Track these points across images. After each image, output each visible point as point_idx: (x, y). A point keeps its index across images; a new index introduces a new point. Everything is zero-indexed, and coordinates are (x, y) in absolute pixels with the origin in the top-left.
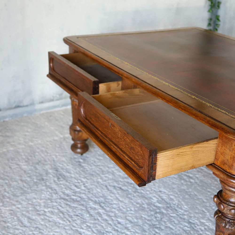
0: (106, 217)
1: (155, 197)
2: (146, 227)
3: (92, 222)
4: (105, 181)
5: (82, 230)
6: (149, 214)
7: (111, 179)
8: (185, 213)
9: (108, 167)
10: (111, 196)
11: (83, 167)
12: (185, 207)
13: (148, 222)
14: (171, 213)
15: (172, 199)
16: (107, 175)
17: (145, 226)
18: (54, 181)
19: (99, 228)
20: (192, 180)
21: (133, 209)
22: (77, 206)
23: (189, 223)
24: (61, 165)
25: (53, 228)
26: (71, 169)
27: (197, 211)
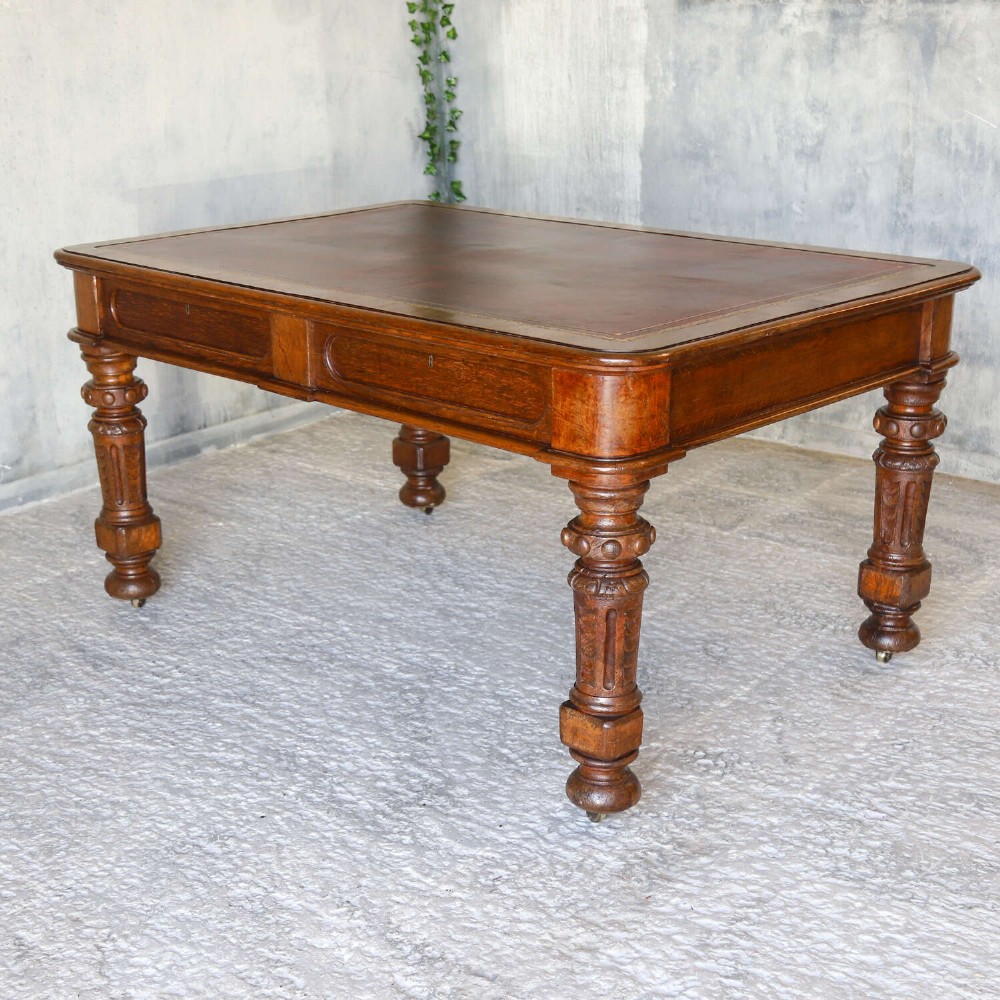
0: (271, 721)
1: (388, 662)
2: (388, 722)
3: (237, 734)
4: (235, 651)
5: (215, 754)
6: (388, 697)
7: (249, 646)
8: (481, 681)
9: (232, 622)
10: (265, 679)
11: (155, 631)
12: (478, 669)
13: (390, 712)
14: (445, 687)
15: (437, 661)
16: (235, 639)
17: (384, 720)
18: (87, 673)
19: (261, 742)
20: (478, 615)
21: (337, 693)
22: (180, 712)
23: (496, 697)
24: (88, 638)
25: (134, 763)
26: (122, 642)
27: (511, 672)
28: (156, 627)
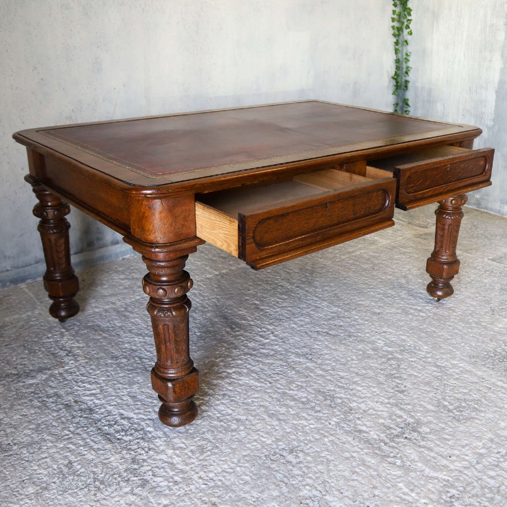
0: (321, 372)
1: (379, 339)
2: (382, 379)
3: (303, 380)
4: (302, 326)
5: (292, 392)
6: (380, 362)
7: (308, 324)
8: (428, 355)
9: (299, 308)
10: (318, 345)
11: (262, 310)
12: (425, 347)
13: (382, 372)
14: (410, 358)
15: (404, 341)
16: (301, 318)
17: (380, 377)
18: (227, 332)
19: (316, 386)
20: (422, 314)
21: (354, 358)
22: (273, 362)
23: (438, 366)
24: (229, 311)
25: (249, 394)
26: (246, 315)
27: (443, 351)
28: (262, 307)
